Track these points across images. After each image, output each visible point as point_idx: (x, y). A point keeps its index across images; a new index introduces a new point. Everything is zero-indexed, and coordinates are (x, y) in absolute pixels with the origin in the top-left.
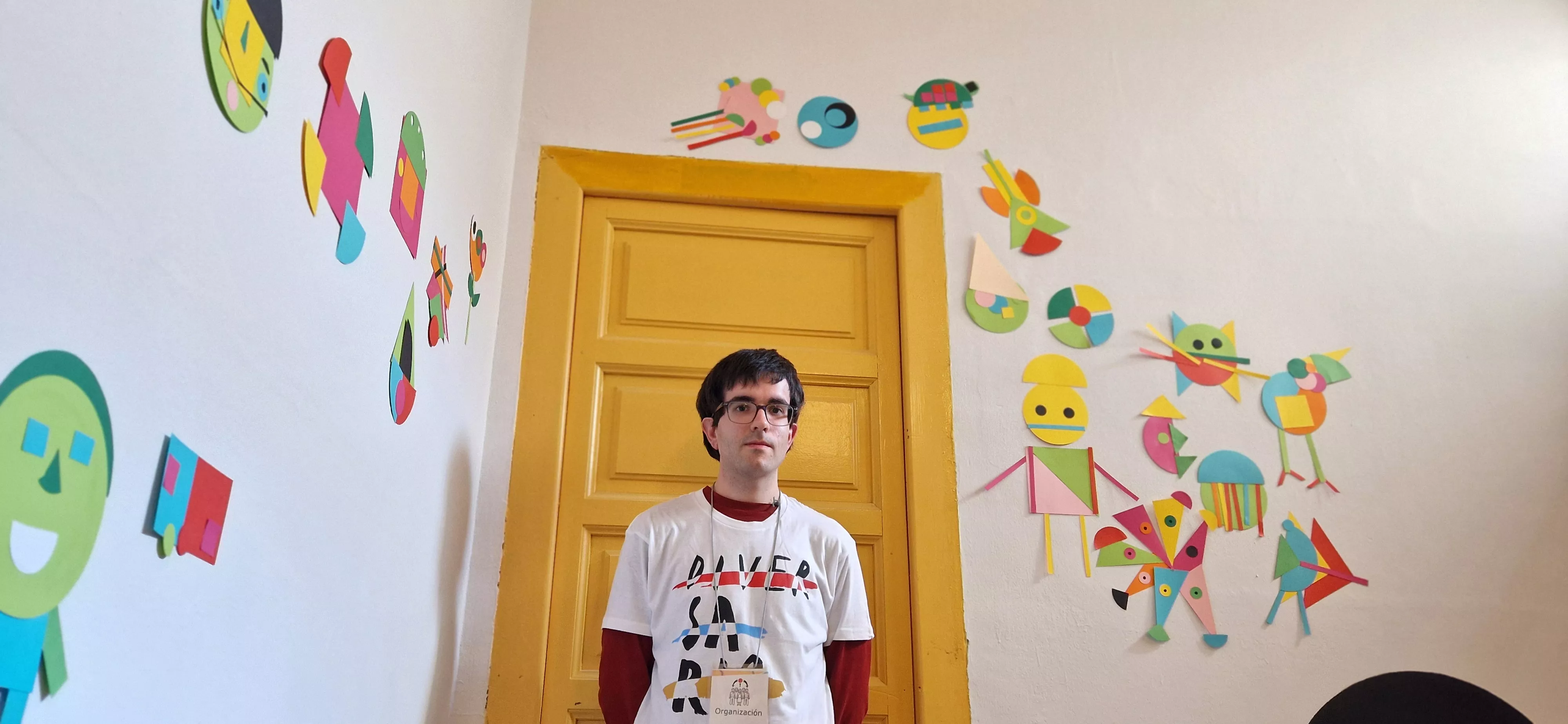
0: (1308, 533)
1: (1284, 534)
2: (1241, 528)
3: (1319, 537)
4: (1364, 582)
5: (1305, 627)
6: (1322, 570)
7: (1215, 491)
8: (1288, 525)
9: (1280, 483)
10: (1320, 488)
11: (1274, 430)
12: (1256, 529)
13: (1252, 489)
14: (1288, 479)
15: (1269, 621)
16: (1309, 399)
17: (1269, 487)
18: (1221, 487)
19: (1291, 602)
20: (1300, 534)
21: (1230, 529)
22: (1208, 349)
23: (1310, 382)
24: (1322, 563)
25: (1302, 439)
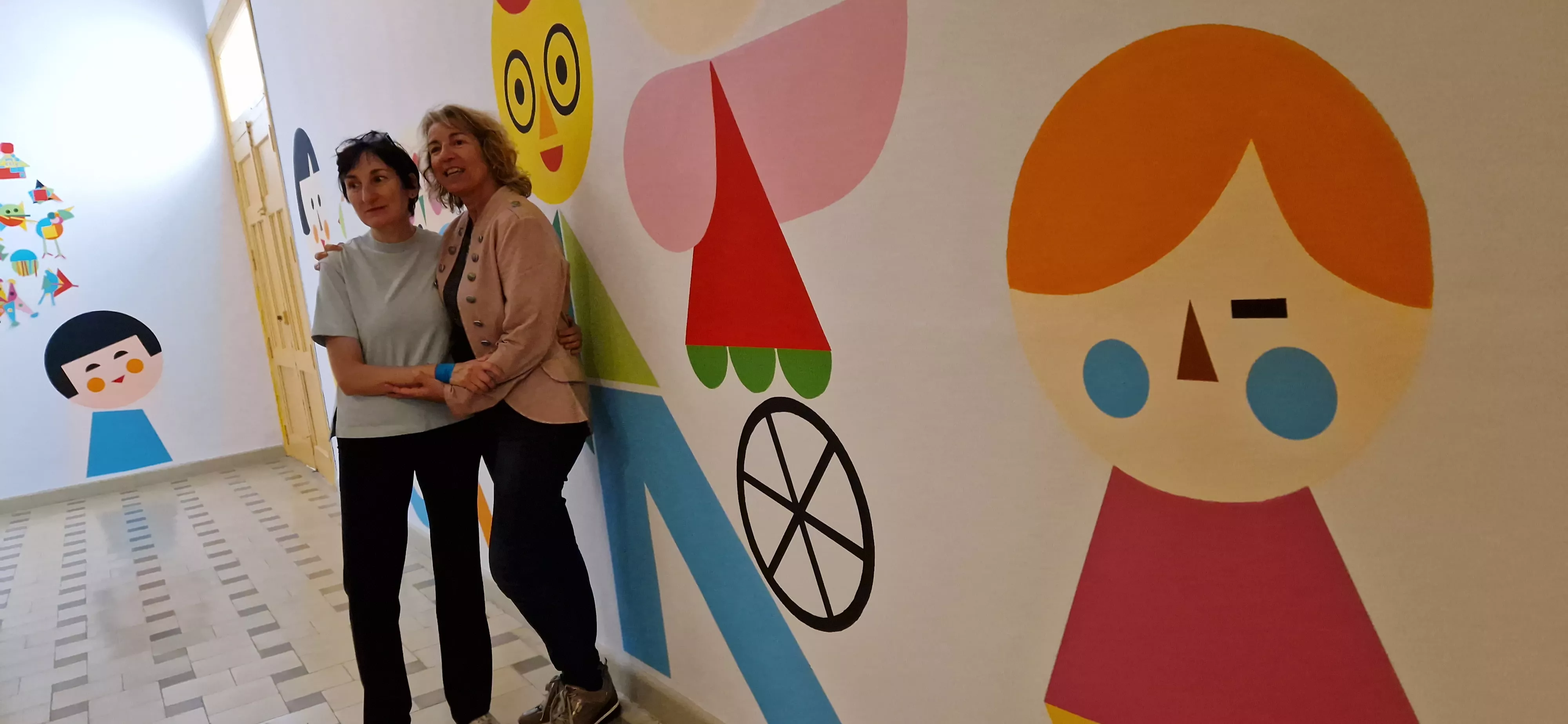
0: (55, 273)
1: (46, 274)
2: (28, 274)
3: (60, 275)
4: (77, 286)
5: (54, 303)
6: (60, 284)
7: (17, 264)
8: (47, 272)
9: (43, 257)
10: (59, 258)
11: (41, 239)
12: (34, 274)
13: (33, 261)
14: (47, 256)
15: (40, 302)
16: (56, 227)
17: (39, 259)
18: (19, 262)
19: (49, 296)
20: (52, 274)
21: (24, 275)
22: (13, 213)
23: (56, 220)
24: (60, 282)
25: (53, 241)
